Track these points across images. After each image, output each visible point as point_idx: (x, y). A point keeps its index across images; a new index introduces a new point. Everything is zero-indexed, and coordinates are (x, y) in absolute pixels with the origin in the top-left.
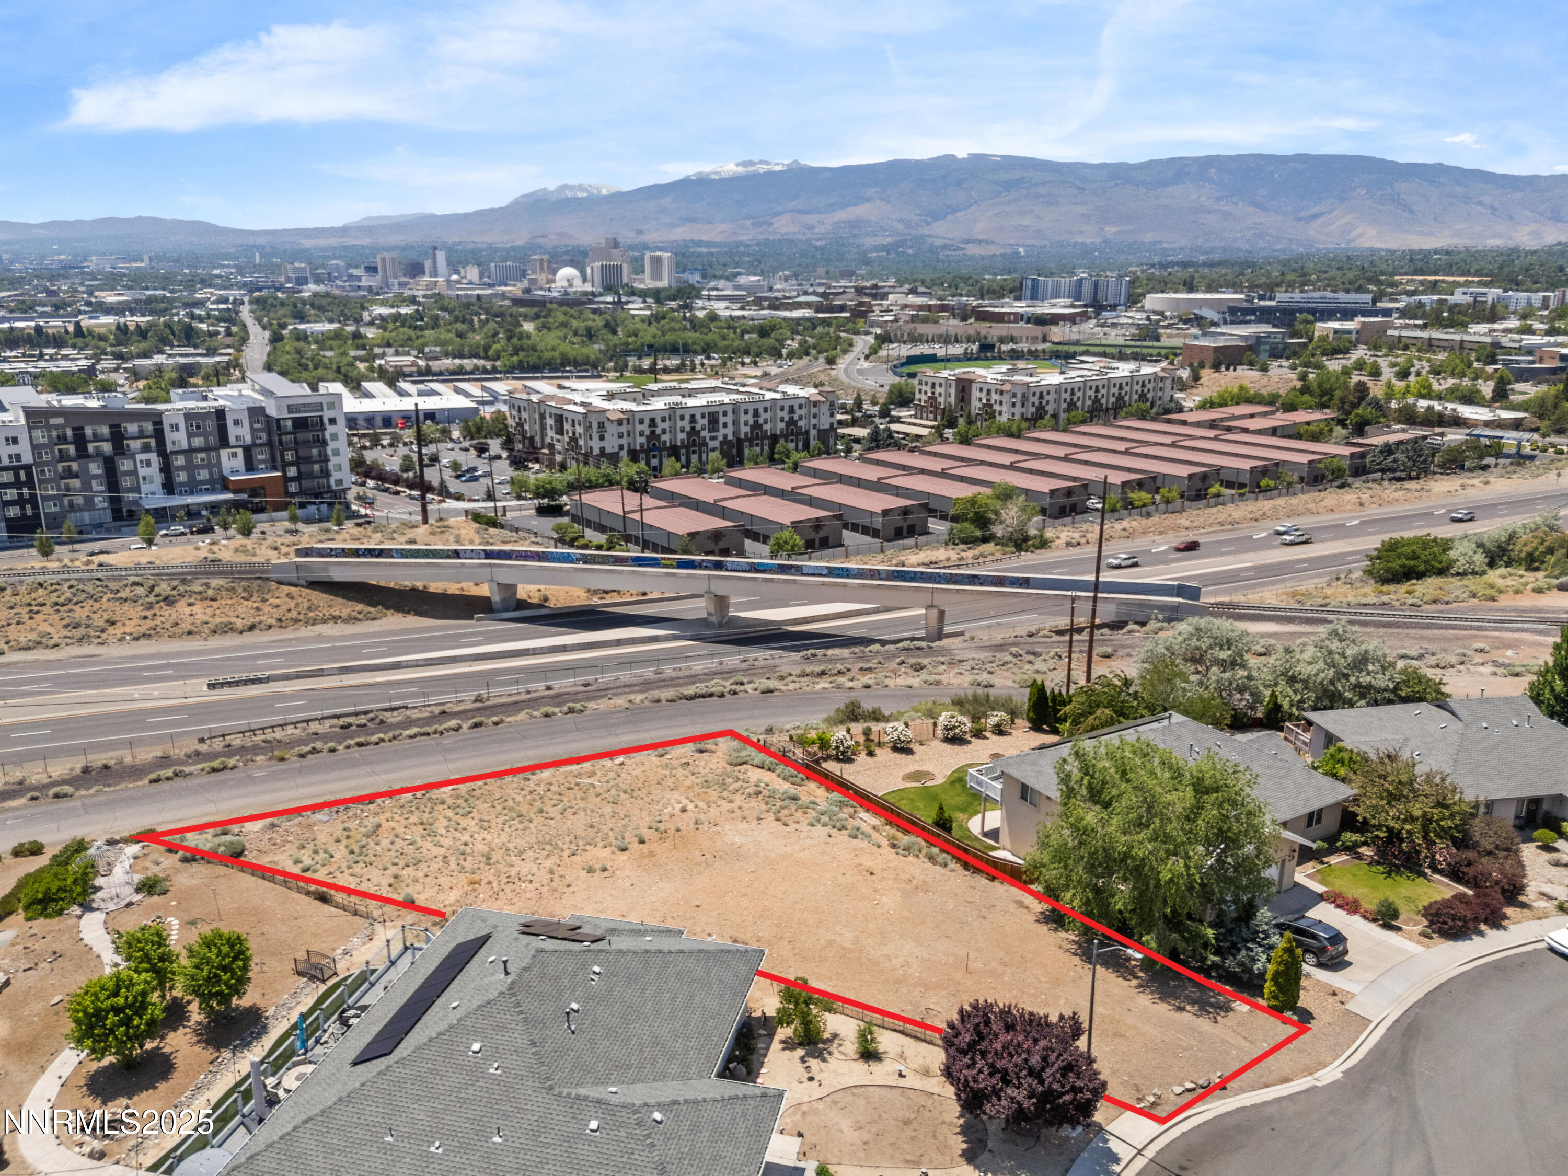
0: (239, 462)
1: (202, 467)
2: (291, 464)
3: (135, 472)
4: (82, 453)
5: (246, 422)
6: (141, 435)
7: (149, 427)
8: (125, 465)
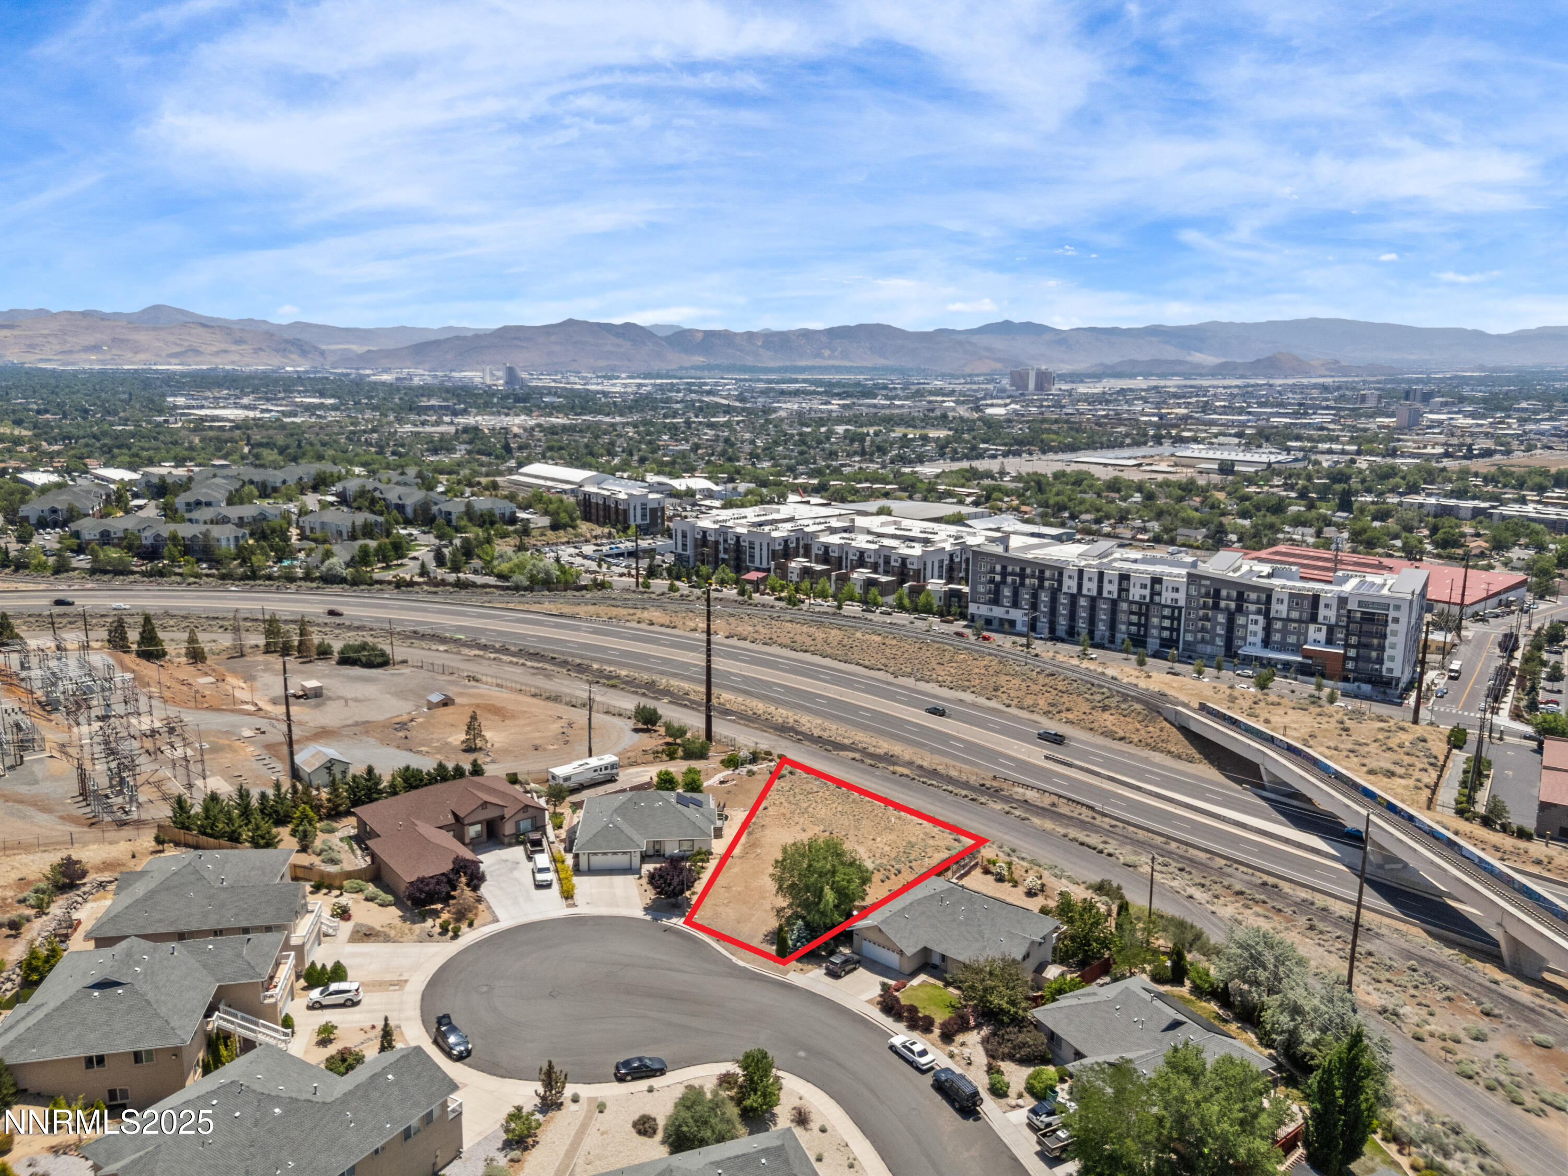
0: (1322, 636)
1: (1293, 633)
2: (1352, 646)
3: (1245, 627)
4: (1216, 606)
5: (1334, 607)
6: (1258, 602)
7: (1264, 597)
8: (1241, 620)
